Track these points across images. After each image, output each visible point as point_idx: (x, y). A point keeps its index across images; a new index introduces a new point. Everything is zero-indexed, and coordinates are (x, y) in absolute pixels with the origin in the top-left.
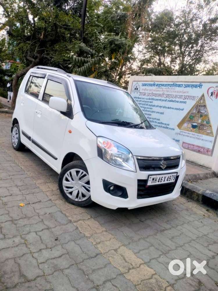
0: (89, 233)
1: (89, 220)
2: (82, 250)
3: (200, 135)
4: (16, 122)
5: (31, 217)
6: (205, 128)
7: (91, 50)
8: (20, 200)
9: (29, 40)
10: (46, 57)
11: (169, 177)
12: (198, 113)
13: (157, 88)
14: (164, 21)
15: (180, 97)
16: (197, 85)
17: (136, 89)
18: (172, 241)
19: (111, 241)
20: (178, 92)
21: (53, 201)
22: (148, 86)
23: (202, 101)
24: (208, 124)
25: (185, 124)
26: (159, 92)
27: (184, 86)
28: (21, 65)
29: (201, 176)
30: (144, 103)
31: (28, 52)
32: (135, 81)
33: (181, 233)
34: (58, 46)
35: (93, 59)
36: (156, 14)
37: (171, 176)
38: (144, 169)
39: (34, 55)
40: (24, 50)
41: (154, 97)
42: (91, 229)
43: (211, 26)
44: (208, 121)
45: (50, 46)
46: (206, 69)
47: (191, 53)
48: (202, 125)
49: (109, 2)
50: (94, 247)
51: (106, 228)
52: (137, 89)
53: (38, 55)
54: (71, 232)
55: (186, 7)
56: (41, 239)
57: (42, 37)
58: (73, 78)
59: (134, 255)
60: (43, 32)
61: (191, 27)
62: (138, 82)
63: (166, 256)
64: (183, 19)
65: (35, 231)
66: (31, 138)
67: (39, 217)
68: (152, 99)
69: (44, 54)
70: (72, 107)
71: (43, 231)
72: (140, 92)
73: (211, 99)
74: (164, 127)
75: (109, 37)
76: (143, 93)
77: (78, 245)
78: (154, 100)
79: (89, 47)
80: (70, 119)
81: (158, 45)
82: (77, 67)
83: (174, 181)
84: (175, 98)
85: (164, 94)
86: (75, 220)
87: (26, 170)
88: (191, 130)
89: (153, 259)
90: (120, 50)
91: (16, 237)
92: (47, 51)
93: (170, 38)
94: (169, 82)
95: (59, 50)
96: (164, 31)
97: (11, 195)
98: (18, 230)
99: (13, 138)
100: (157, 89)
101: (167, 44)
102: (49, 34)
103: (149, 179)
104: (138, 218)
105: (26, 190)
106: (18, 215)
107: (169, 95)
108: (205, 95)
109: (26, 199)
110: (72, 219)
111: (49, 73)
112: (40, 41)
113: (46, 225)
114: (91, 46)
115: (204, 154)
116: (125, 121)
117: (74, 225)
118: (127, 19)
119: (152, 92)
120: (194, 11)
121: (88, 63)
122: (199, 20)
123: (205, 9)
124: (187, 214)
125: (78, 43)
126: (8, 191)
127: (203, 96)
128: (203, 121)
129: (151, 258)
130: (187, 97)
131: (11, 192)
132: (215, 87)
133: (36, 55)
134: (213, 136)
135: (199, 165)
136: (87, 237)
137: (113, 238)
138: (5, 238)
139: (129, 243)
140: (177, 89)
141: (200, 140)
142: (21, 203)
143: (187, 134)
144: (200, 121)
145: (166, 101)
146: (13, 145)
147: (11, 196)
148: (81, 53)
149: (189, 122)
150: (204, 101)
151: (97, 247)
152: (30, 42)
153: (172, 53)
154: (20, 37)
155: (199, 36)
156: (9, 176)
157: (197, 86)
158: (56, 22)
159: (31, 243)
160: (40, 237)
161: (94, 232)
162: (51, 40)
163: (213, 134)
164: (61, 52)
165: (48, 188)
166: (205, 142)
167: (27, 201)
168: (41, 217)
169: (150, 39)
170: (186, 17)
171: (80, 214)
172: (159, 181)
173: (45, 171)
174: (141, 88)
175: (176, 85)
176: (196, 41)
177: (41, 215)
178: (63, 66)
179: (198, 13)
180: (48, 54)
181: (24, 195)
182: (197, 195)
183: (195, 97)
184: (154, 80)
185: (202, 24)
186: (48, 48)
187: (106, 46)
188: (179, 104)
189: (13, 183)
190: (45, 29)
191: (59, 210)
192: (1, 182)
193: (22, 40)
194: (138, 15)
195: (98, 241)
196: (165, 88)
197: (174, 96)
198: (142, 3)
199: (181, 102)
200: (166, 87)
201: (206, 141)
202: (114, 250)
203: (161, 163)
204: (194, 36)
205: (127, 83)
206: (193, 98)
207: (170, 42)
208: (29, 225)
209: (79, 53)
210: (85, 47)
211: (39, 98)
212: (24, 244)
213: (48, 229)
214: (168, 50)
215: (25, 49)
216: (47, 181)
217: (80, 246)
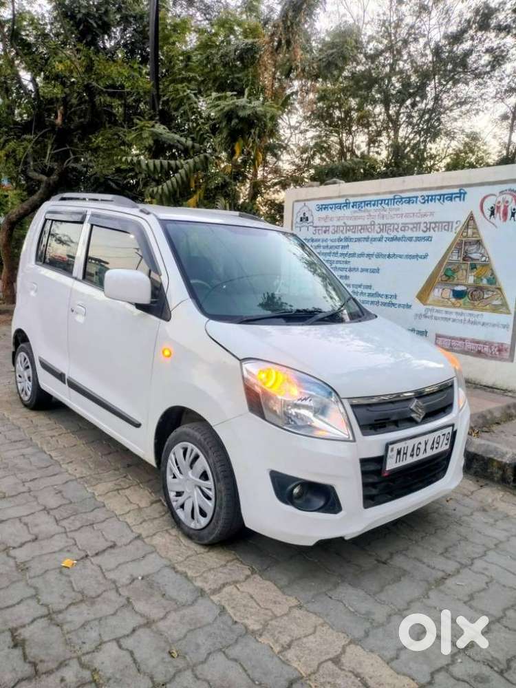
0: (256, 621)
1: (249, 579)
2: (248, 675)
3: (476, 313)
4: (21, 338)
5: (99, 596)
6: (486, 296)
7: (183, 140)
8: (61, 550)
9: (29, 132)
10: (73, 167)
11: (435, 440)
12: (464, 260)
13: (355, 212)
14: (350, 48)
15: (414, 227)
16: (452, 194)
17: (304, 219)
18: (471, 607)
19: (317, 633)
20: (407, 215)
21: (146, 540)
22: (331, 208)
23: (470, 232)
24: (491, 284)
25: (436, 290)
26: (361, 220)
27: (420, 199)
28: (15, 192)
29: (497, 414)
30: (328, 251)
31: (28, 160)
32: (297, 201)
33: (488, 580)
34: (100, 138)
35: (191, 161)
36: (320, 37)
37: (439, 437)
38: (371, 429)
39: (46, 166)
40: (18, 157)
41: (350, 234)
42: (260, 606)
43: (451, 51)
44: (492, 277)
45: (81, 140)
46: (450, 151)
47: (413, 117)
48: (479, 288)
49: (207, 22)
50: (278, 661)
51: (296, 598)
52: (307, 219)
53: (55, 165)
54: (209, 624)
55: (388, 12)
56: (135, 661)
57: (59, 121)
58: (156, 216)
59: (386, 665)
60: (59, 108)
61: (405, 57)
62: (307, 203)
63: (469, 657)
64: (385, 42)
65: (115, 637)
66: (66, 377)
67: (117, 591)
68: (347, 239)
69: (69, 161)
70: (165, 290)
71: (137, 633)
72: (315, 225)
73: (492, 223)
74: (384, 304)
75: (222, 103)
76: (322, 227)
77: (236, 660)
78: (351, 241)
79: (176, 133)
80: (162, 321)
81: (335, 108)
82: (154, 183)
83: (447, 447)
84: (401, 230)
85: (374, 225)
86: (214, 586)
87: (63, 460)
88: (453, 304)
89: (439, 670)
90: (253, 131)
91: (66, 665)
92: (74, 154)
93: (360, 88)
94: (384, 193)
95: (105, 147)
96: (346, 73)
97: (36, 539)
98: (68, 642)
99: (19, 379)
100: (356, 214)
101: (353, 103)
102: (75, 112)
103: (390, 453)
104: (370, 555)
105: (72, 518)
106: (63, 597)
107: (386, 224)
108: (475, 216)
109: (76, 544)
110: (205, 584)
111: (93, 210)
112: (56, 129)
113: (142, 616)
114: (178, 129)
115: (493, 357)
116: (301, 308)
117: (212, 600)
118: (258, 56)
119: (344, 223)
120: (409, 20)
121: (180, 171)
122: (422, 41)
123: (434, 13)
124: (487, 523)
125: (149, 125)
126: (25, 527)
127: (471, 218)
128: (479, 278)
129: (433, 670)
130: (433, 225)
131: (35, 530)
132: (498, 194)
133: (48, 164)
134: (509, 313)
135: (485, 386)
136: (253, 632)
137: (322, 625)
138: (36, 672)
139: (367, 634)
140: (405, 208)
141: (479, 326)
142: (65, 558)
143: (444, 315)
144: (471, 280)
145: (380, 240)
146: (21, 398)
147: (37, 542)
148: (158, 148)
149: (446, 284)
150: (475, 231)
151: (287, 660)
152: (32, 137)
153: (368, 121)
154: (6, 126)
155: (426, 76)
156: (24, 482)
157: (454, 196)
158: (90, 82)
159: (109, 679)
160: (132, 653)
161: (270, 614)
162: (81, 126)
163: (508, 308)
164: (109, 152)
165: (126, 504)
166: (490, 329)
167: (79, 549)
168: (124, 592)
169: (311, 96)
170: (390, 36)
171: (221, 566)
172: (412, 455)
173: (111, 455)
174: (317, 217)
175: (402, 198)
176: (421, 90)
177: (123, 586)
178: (117, 184)
179: (418, 24)
180: (77, 160)
181: (68, 534)
182: (499, 468)
183: (451, 224)
184: (346, 193)
185: (430, 47)
186: (77, 144)
187: (217, 126)
188: (413, 244)
189: (35, 503)
190: (65, 102)
191: (168, 563)
192: (3, 504)
193: (12, 133)
194: (283, 42)
195: (285, 639)
196: (376, 211)
197: (400, 226)
198: (290, 14)
199: (418, 239)
200: (376, 207)
201: (494, 325)
202: (330, 659)
203: (411, 407)
204: (413, 78)
205: (279, 208)
206: (447, 225)
207: (361, 98)
208: (97, 623)
209: (153, 149)
210: (169, 134)
211: (75, 274)
212: (90, 683)
213: (149, 624)
214: (360, 118)
215: (20, 154)
216: (122, 483)
217: (240, 663)
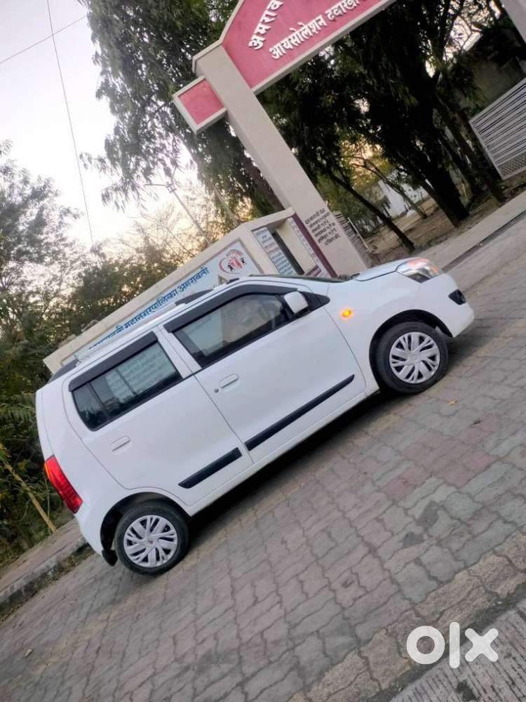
27: (178, 290)
70: (309, 291)
73: (236, 273)
80: (325, 306)
94: (147, 303)
108: (223, 276)
132: (226, 257)
157: (200, 274)
175: (164, 298)
184: (112, 323)
200: (147, 315)
